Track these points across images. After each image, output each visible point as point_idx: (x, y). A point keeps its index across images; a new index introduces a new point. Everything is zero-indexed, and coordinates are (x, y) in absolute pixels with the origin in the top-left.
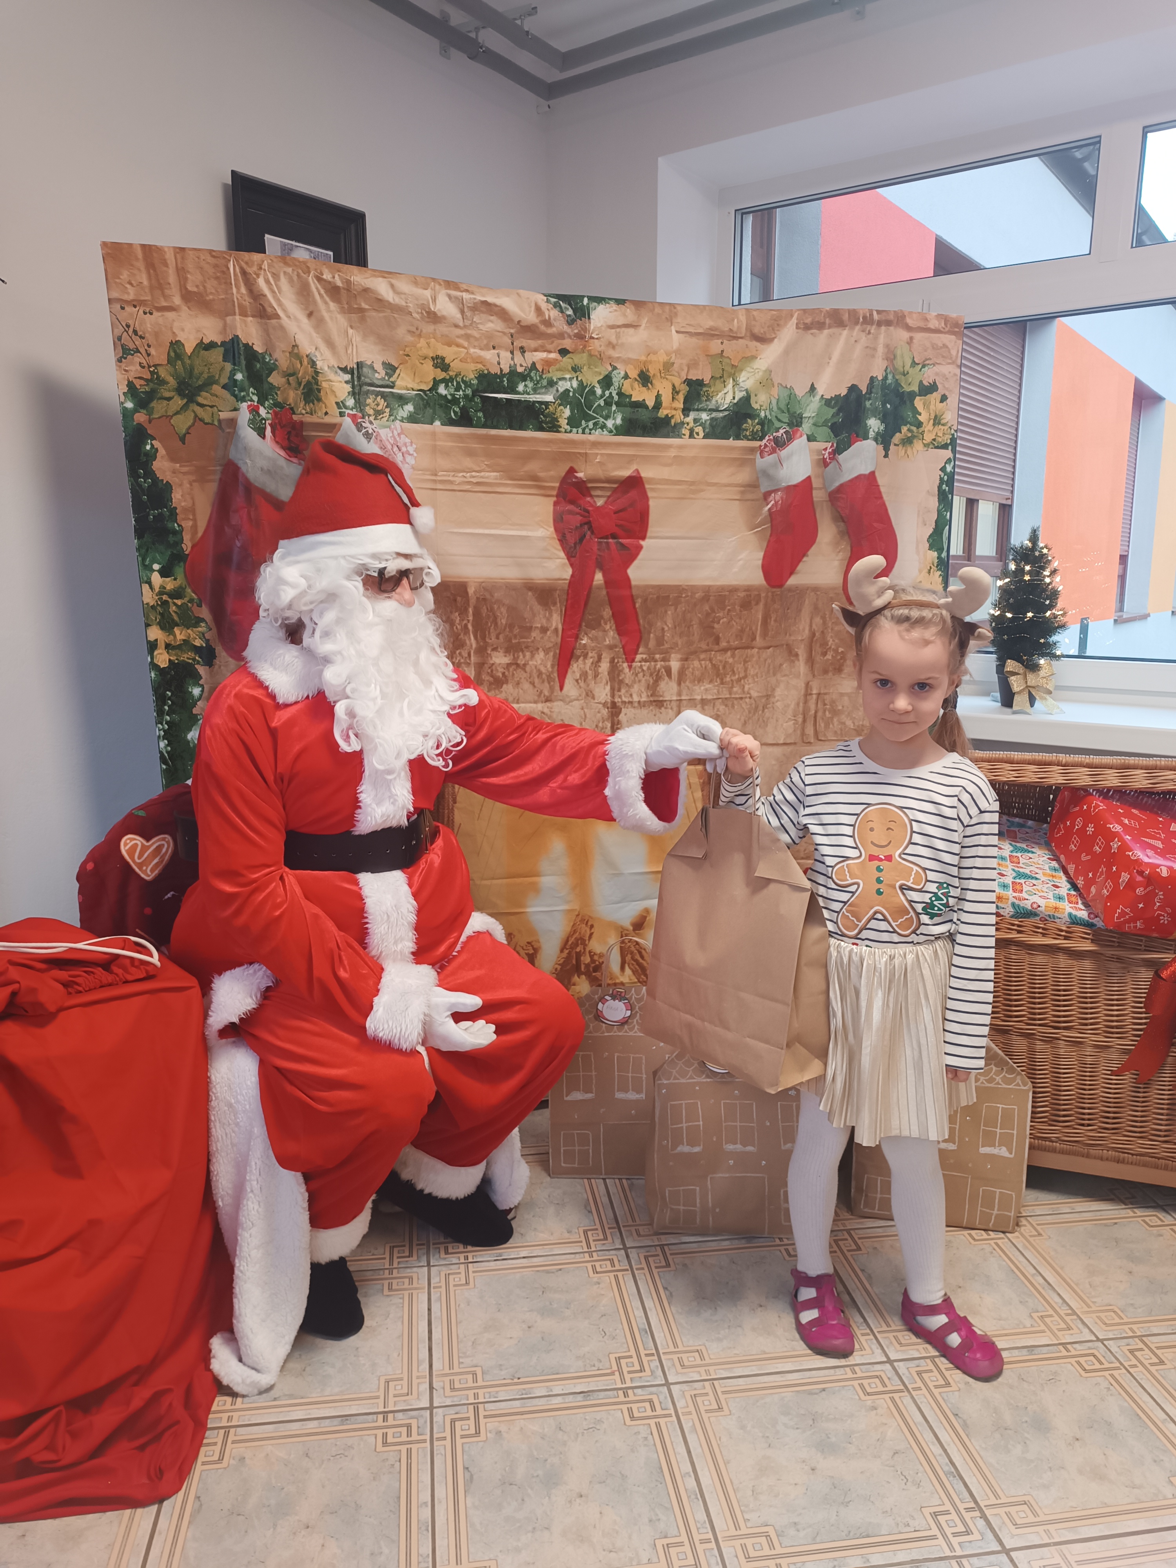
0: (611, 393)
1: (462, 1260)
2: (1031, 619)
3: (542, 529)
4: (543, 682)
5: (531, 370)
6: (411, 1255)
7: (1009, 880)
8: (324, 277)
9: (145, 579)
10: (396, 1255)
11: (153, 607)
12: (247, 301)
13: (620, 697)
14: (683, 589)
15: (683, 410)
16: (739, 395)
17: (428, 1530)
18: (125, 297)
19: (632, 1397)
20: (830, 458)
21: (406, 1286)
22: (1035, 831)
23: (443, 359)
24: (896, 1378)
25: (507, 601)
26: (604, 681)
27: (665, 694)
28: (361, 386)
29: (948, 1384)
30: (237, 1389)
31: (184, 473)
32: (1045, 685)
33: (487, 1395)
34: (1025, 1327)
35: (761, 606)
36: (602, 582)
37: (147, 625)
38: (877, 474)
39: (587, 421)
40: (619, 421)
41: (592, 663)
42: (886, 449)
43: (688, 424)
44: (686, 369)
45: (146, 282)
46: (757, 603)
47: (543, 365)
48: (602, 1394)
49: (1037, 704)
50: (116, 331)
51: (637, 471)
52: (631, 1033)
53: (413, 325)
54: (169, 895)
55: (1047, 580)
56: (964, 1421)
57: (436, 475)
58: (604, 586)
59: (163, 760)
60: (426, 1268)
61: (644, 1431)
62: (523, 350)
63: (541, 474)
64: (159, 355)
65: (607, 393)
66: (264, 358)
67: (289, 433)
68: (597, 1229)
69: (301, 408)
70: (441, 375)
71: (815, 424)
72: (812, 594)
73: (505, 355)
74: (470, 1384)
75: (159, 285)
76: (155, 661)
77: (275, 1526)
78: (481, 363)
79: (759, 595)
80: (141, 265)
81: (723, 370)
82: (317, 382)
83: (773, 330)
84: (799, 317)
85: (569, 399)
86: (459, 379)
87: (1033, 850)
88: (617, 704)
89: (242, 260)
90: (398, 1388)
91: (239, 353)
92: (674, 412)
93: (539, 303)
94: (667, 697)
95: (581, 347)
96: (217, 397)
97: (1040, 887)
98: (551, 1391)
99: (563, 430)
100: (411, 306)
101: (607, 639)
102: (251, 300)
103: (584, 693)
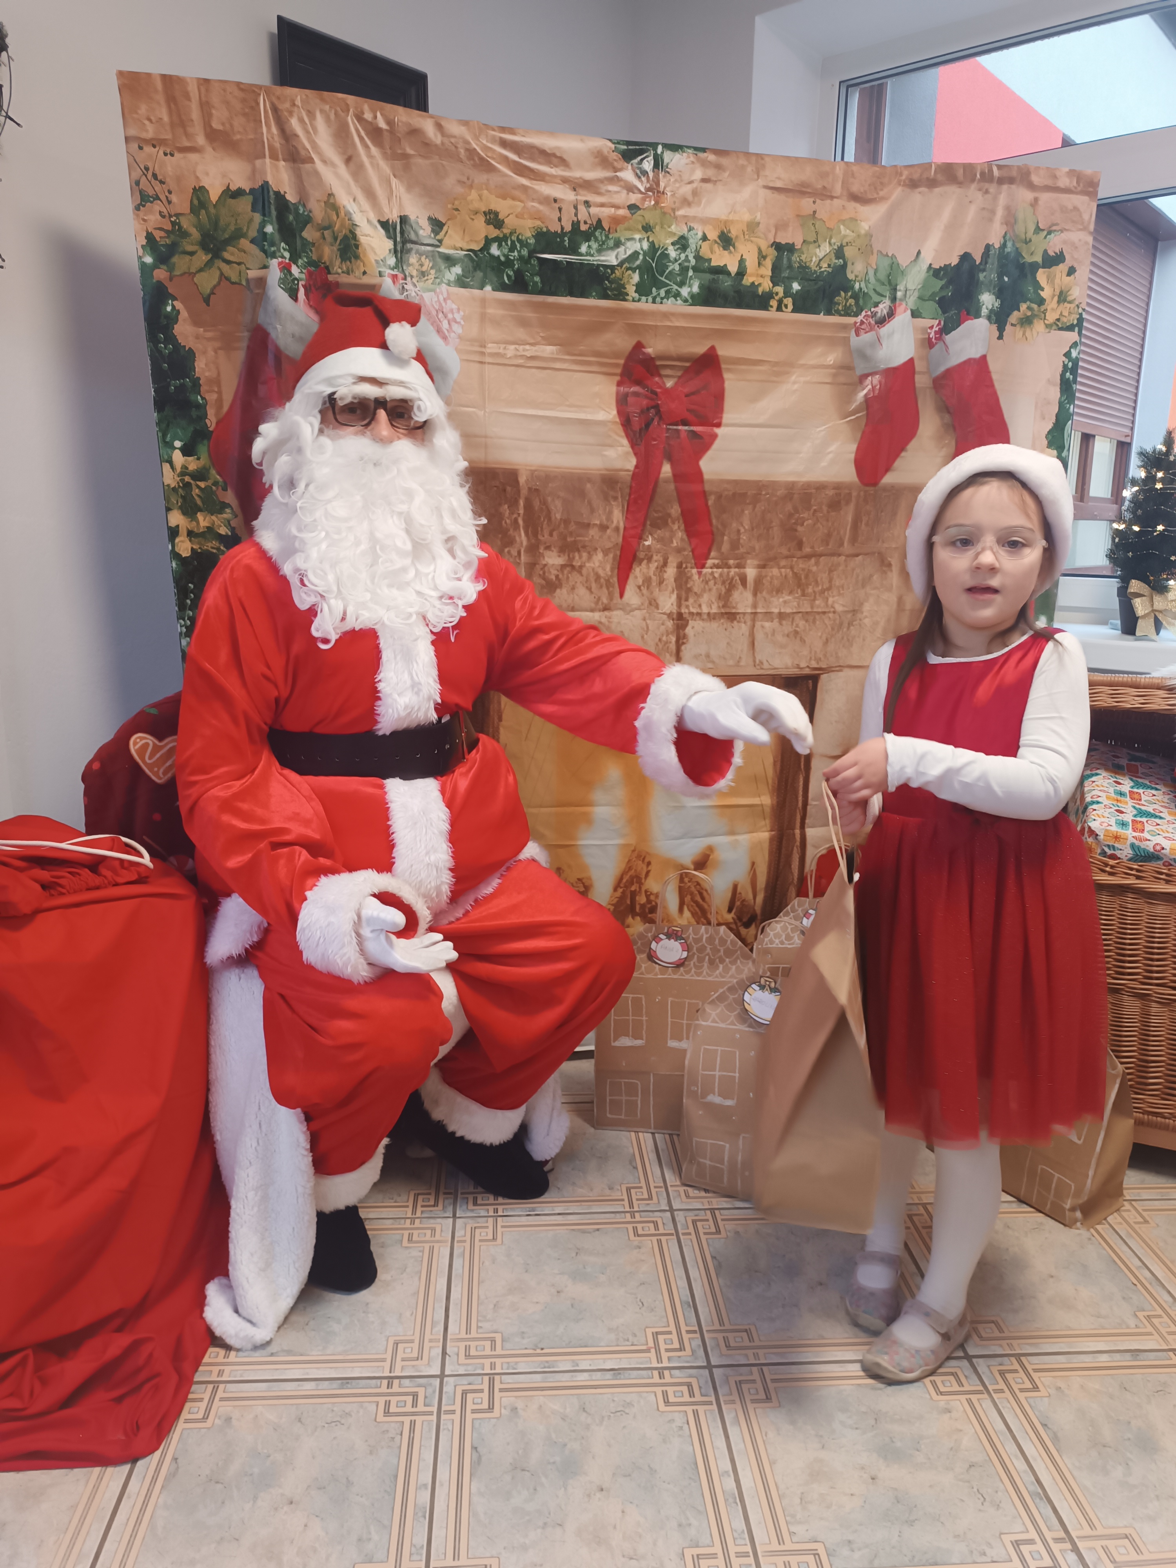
0: (687, 256)
1: (491, 1213)
2: (1161, 533)
3: (602, 412)
4: (601, 587)
5: (596, 229)
6: (436, 1205)
7: (1128, 818)
8: (366, 118)
9: (166, 457)
10: (420, 1203)
11: (174, 489)
12: (278, 143)
13: (687, 607)
14: (763, 485)
15: (772, 278)
16: (834, 261)
17: (425, 1517)
18: (144, 135)
19: (668, 1379)
20: (936, 338)
21: (428, 1238)
23: (496, 214)
24: (976, 1378)
25: (562, 494)
26: (670, 588)
27: (739, 606)
28: (403, 244)
29: (1036, 1388)
30: (230, 1341)
31: (209, 339)
32: (1173, 610)
33: (505, 1366)
34: (1128, 1327)
35: (851, 507)
36: (670, 475)
37: (168, 509)
38: (989, 359)
39: (658, 289)
40: (696, 289)
41: (657, 568)
42: (1001, 330)
43: (776, 295)
44: (773, 231)
45: (166, 119)
46: (848, 503)
47: (610, 223)
48: (635, 1373)
49: (1163, 632)
50: (133, 174)
51: (713, 348)
52: (687, 977)
53: (463, 175)
56: (1055, 1433)
57: (485, 347)
58: (672, 479)
60: (451, 1220)
61: (679, 1420)
62: (587, 204)
63: (605, 349)
64: (181, 203)
65: (683, 256)
66: (297, 209)
68: (641, 1188)
69: (337, 267)
70: (494, 233)
71: (921, 298)
73: (568, 210)
74: (488, 1351)
75: (180, 122)
76: (177, 550)
77: (255, 1498)
78: (539, 219)
79: (850, 494)
80: (160, 97)
81: (816, 233)
82: (355, 237)
83: (876, 188)
84: (906, 173)
85: (638, 262)
86: (514, 238)
87: (1157, 786)
88: (684, 616)
89: (274, 94)
90: (408, 1351)
91: (270, 203)
92: (760, 280)
93: (605, 151)
94: (741, 610)
95: (653, 203)
96: (245, 252)
97: (1164, 827)
98: (577, 1365)
99: (631, 299)
100: (462, 151)
101: (675, 541)
102: (283, 142)
103: (647, 602)
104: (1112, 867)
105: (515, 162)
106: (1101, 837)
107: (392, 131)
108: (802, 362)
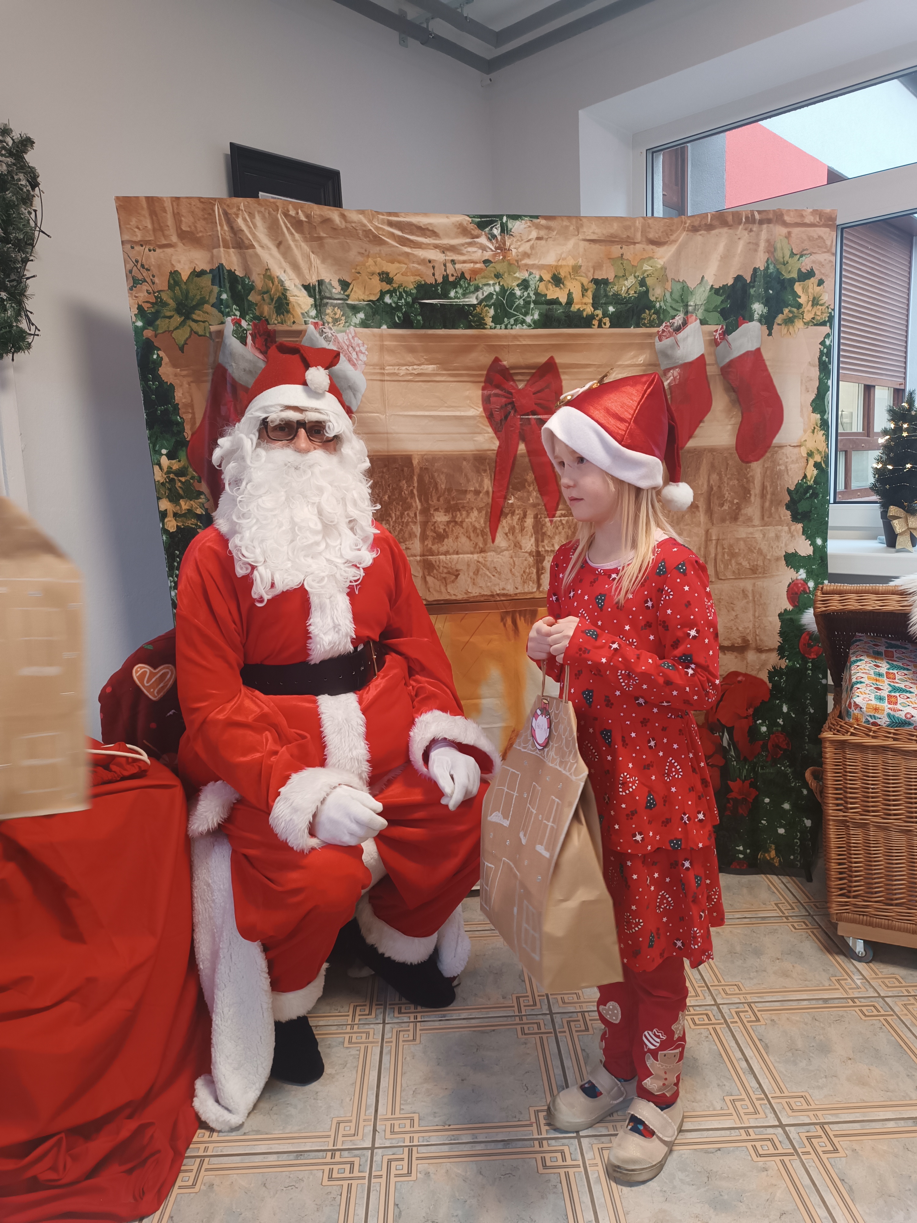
0: (529, 294)
1: (412, 1020)
2: (910, 469)
3: (473, 410)
4: (478, 536)
5: (460, 279)
6: (370, 1014)
7: (885, 693)
8: (290, 212)
9: (156, 461)
10: (358, 1012)
11: (163, 484)
12: (229, 236)
13: (543, 547)
15: (593, 304)
16: (639, 289)
18: (135, 239)
19: (545, 1148)
20: (720, 339)
21: (364, 1040)
23: (387, 274)
24: (787, 1142)
25: (445, 470)
26: (529, 534)
28: (321, 300)
29: (836, 1150)
31: (184, 376)
33: (421, 1139)
36: (525, 451)
37: (159, 498)
38: (762, 351)
39: (509, 318)
40: (536, 316)
41: (519, 519)
42: (770, 329)
43: (597, 316)
44: (592, 271)
45: (150, 226)
47: (470, 274)
48: (520, 1143)
50: (128, 266)
51: (552, 358)
53: (362, 248)
56: (850, 1187)
57: (384, 369)
58: (526, 454)
60: (381, 1025)
61: (554, 1180)
62: (453, 262)
63: (472, 365)
64: (162, 283)
65: (526, 294)
66: (244, 281)
67: (266, 340)
68: (527, 996)
69: (274, 319)
70: (386, 287)
71: (706, 310)
72: (709, 454)
73: (439, 267)
74: (408, 1128)
75: (160, 228)
76: (166, 527)
78: (419, 275)
80: (146, 212)
81: (624, 269)
82: (286, 298)
83: (667, 234)
84: (689, 222)
85: (493, 301)
86: (401, 290)
87: (908, 667)
88: (542, 553)
89: (225, 204)
90: (347, 1129)
91: (224, 278)
92: (585, 307)
93: (465, 224)
95: (501, 257)
96: (208, 314)
98: (476, 1138)
99: (489, 327)
100: (360, 232)
101: (531, 499)
102: (232, 235)
103: (513, 544)
104: (875, 732)
105: (399, 236)
106: (865, 709)
107: (309, 222)
108: (619, 363)
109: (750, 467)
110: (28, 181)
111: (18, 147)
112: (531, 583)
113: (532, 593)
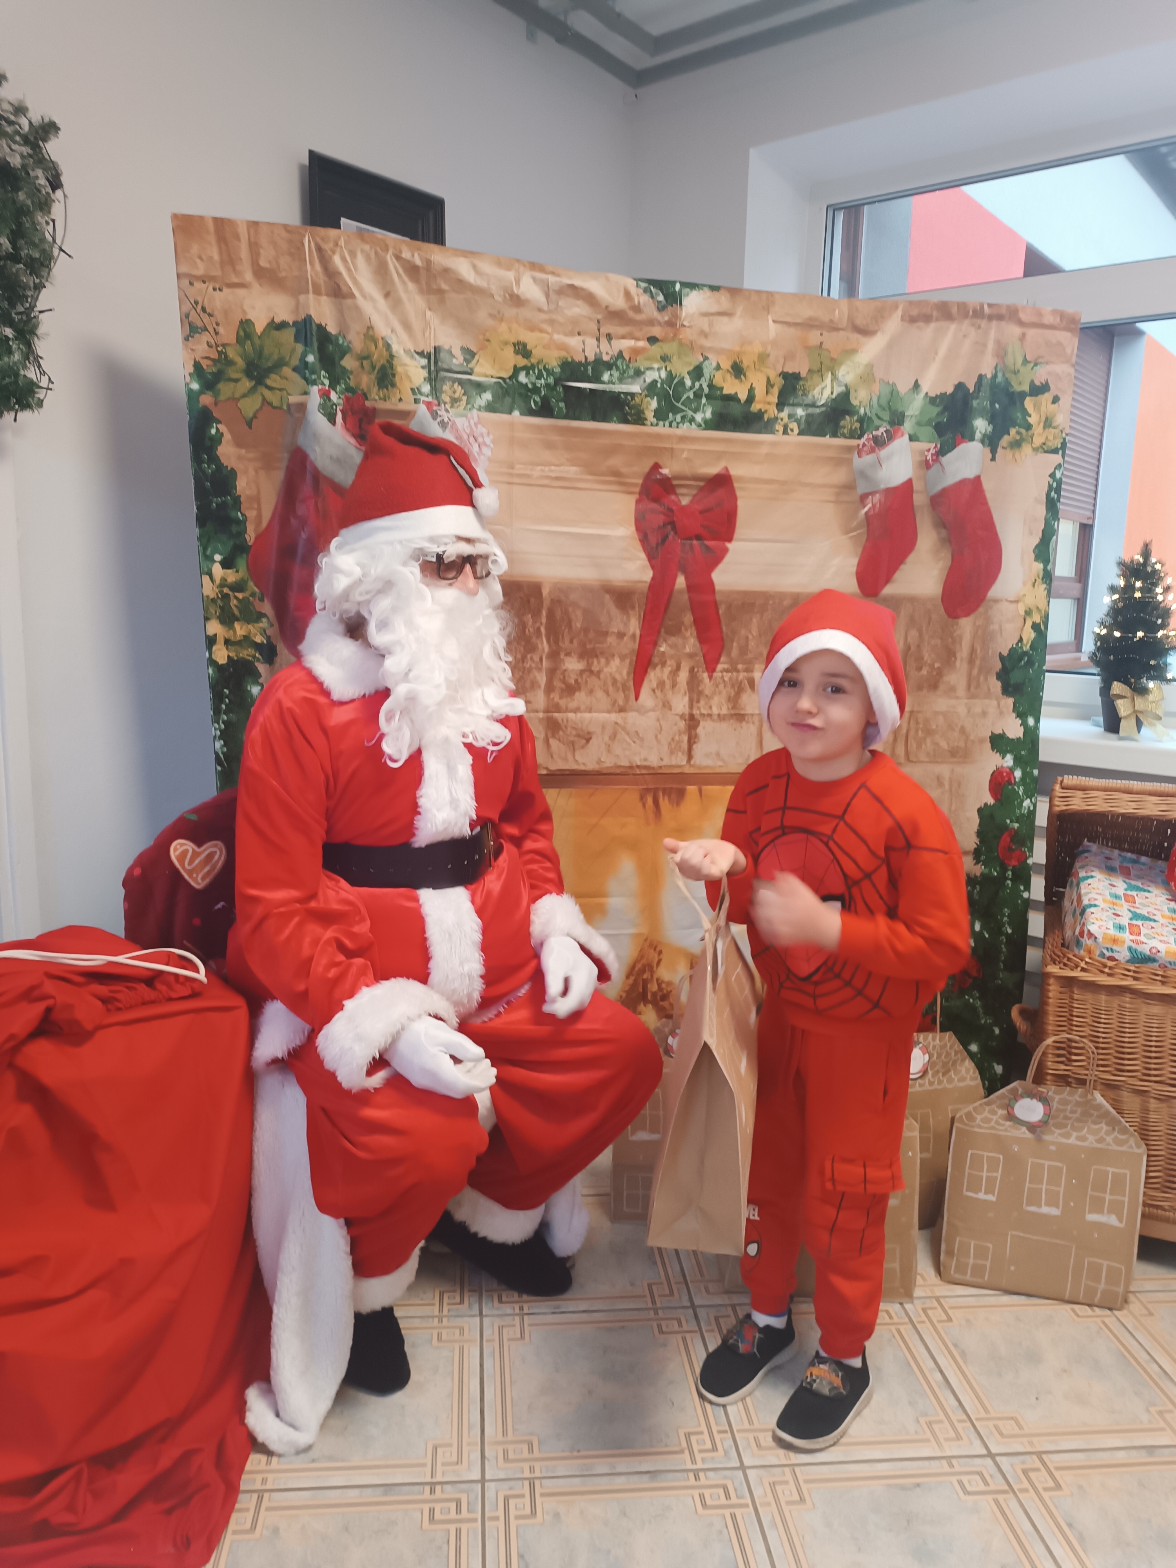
0: (701, 385)
1: (517, 1311)
2: (1142, 638)
3: (622, 529)
4: (618, 690)
5: (617, 359)
6: (462, 1302)
7: (1125, 921)
8: (404, 255)
9: (206, 570)
10: (446, 1301)
11: (213, 600)
12: (322, 279)
13: (699, 709)
14: (770, 596)
15: (778, 405)
16: (838, 390)
18: (195, 272)
20: (933, 460)
21: (457, 1337)
22: (1150, 868)
23: (525, 345)
24: (1000, 1477)
25: (583, 604)
26: (682, 691)
27: (747, 707)
28: (437, 372)
29: (1058, 1487)
31: (250, 460)
32: (1154, 711)
33: (544, 1470)
34: (1142, 1423)
36: (684, 586)
37: (206, 619)
38: (982, 479)
39: (675, 414)
40: (708, 415)
41: (671, 672)
42: (994, 452)
43: (782, 419)
44: (782, 361)
45: (216, 257)
47: (631, 354)
48: (670, 1476)
49: (1143, 730)
50: (184, 308)
51: (726, 469)
53: (494, 309)
54: (219, 906)
55: (1160, 598)
56: (1080, 1533)
57: (513, 468)
58: (686, 590)
59: (218, 761)
60: (478, 1319)
61: (718, 1523)
62: (609, 337)
63: (625, 470)
64: (228, 334)
65: (697, 385)
66: (337, 339)
67: (361, 421)
68: (662, 1283)
69: (374, 394)
70: (522, 362)
71: (919, 424)
72: (909, 605)
73: (591, 342)
74: (526, 1455)
75: (230, 260)
76: (213, 657)
78: (565, 350)
80: (212, 238)
81: (821, 363)
82: (392, 366)
85: (656, 390)
86: (541, 367)
87: (1149, 889)
88: (696, 717)
89: (319, 236)
90: (447, 1455)
91: (312, 334)
92: (767, 407)
94: (749, 710)
95: (670, 336)
96: (286, 379)
97: (1159, 930)
98: (614, 1468)
99: (649, 424)
100: (494, 287)
101: (687, 647)
102: (326, 279)
103: (661, 704)
104: (1110, 968)
106: (1100, 939)
107: (428, 270)
108: (808, 481)
109: (957, 624)
110: (48, 180)
111: (37, 132)
112: (680, 754)
113: (680, 766)
